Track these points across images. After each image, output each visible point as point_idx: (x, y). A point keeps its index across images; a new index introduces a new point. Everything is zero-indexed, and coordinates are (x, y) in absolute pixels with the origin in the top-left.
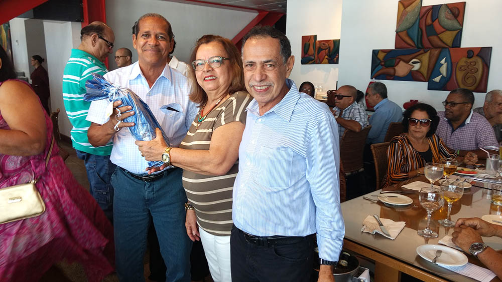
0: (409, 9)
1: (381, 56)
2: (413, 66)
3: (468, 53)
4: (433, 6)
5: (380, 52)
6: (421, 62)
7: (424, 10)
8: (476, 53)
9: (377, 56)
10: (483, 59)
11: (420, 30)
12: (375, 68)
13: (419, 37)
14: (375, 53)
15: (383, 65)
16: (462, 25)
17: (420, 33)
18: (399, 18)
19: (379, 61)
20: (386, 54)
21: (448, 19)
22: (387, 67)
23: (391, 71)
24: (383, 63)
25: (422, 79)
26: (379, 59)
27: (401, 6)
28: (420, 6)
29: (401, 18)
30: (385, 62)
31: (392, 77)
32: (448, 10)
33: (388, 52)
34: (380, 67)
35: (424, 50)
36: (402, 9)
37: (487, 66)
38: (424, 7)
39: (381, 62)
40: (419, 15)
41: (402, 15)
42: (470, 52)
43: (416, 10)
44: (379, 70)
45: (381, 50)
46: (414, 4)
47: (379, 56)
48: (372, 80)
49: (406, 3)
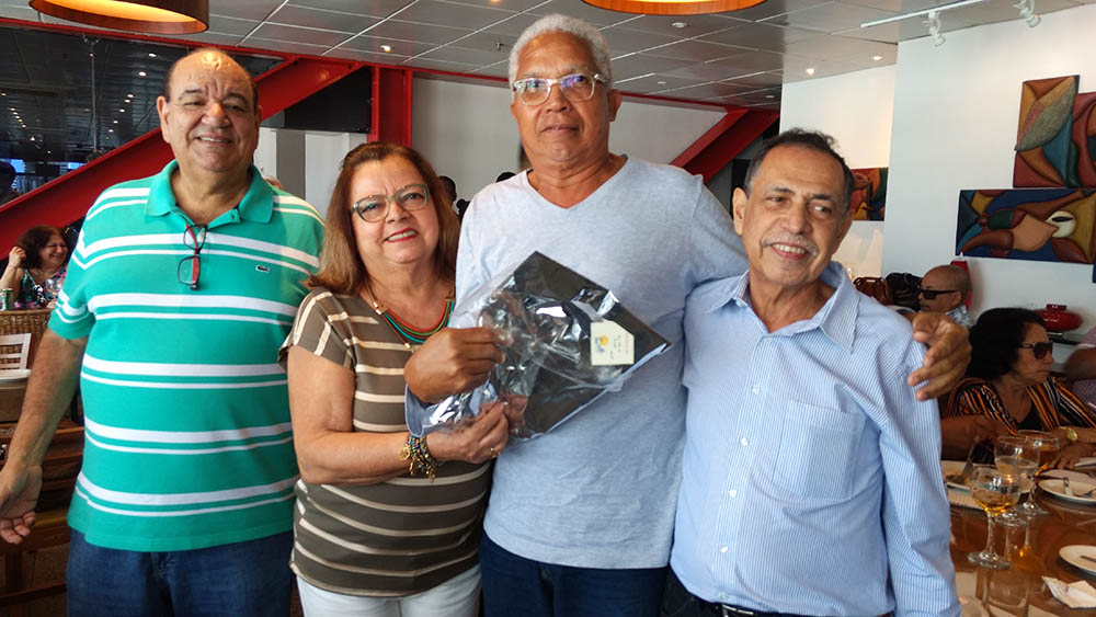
0: (1044, 100)
1: (980, 204)
2: (1058, 228)
5: (977, 195)
6: (1076, 218)
7: (1082, 103)
9: (970, 204)
11: (1073, 146)
12: (969, 228)
13: (1073, 162)
14: (966, 197)
15: (984, 225)
17: (1074, 153)
18: (1024, 119)
19: (976, 216)
20: (988, 200)
22: (995, 228)
23: (1005, 238)
24: (984, 220)
25: (1078, 257)
26: (976, 212)
27: (1030, 94)
28: (1073, 93)
29: (1029, 117)
30: (988, 218)
31: (1007, 252)
33: (996, 196)
34: (977, 228)
35: (1084, 192)
36: (1032, 99)
38: (1082, 94)
39: (980, 217)
40: (1072, 113)
41: (1030, 112)
43: (1064, 102)
44: (976, 236)
45: (980, 191)
46: (1057, 89)
47: (974, 204)
48: (955, 258)
49: (1040, 88)
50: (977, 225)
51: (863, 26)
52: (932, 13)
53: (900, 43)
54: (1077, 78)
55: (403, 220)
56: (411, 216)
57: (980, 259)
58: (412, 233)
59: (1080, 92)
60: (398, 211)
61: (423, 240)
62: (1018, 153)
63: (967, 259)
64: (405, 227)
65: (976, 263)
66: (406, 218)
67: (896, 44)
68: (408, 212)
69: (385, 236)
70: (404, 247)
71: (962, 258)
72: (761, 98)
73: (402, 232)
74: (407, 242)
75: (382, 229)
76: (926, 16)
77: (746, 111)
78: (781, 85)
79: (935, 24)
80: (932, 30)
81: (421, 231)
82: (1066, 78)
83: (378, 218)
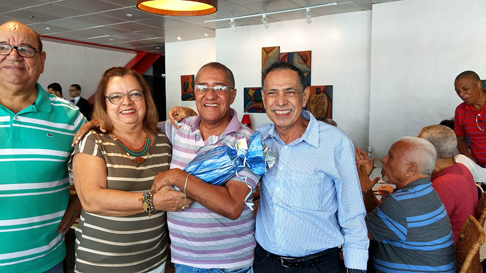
0: (270, 54)
1: (251, 93)
3: (316, 90)
4: (288, 53)
7: (282, 56)
8: (322, 90)
9: (247, 93)
10: (327, 94)
12: (248, 102)
14: (246, 90)
15: (253, 101)
16: (310, 69)
18: (263, 61)
19: (250, 98)
20: (254, 91)
21: (300, 63)
22: (257, 102)
23: (260, 105)
24: (253, 99)
26: (250, 96)
27: (264, 52)
28: (278, 53)
29: (265, 61)
30: (255, 98)
31: (262, 111)
32: (299, 56)
33: (256, 90)
34: (251, 102)
36: (265, 54)
37: (330, 100)
38: (282, 53)
39: (251, 98)
40: (279, 59)
41: (265, 59)
42: (318, 90)
43: (276, 55)
44: (250, 105)
45: (251, 88)
46: (273, 51)
47: (249, 93)
48: (245, 113)
49: (268, 50)
50: (251, 101)
51: (205, 22)
52: (232, 20)
53: (216, 30)
54: (279, 47)
55: (130, 105)
56: (134, 103)
57: (252, 113)
58: (133, 111)
59: (281, 52)
60: (128, 101)
61: (138, 114)
62: (263, 74)
63: (249, 113)
64: (130, 108)
65: (251, 115)
66: (131, 104)
67: (215, 30)
68: (132, 101)
69: (120, 111)
70: (129, 117)
71: (247, 113)
72: (154, 48)
73: (129, 110)
74: (131, 115)
75: (119, 107)
76: (230, 21)
77: (146, 54)
78: (164, 43)
79: (233, 24)
80: (232, 26)
81: (137, 110)
82: (275, 47)
83: (118, 103)
